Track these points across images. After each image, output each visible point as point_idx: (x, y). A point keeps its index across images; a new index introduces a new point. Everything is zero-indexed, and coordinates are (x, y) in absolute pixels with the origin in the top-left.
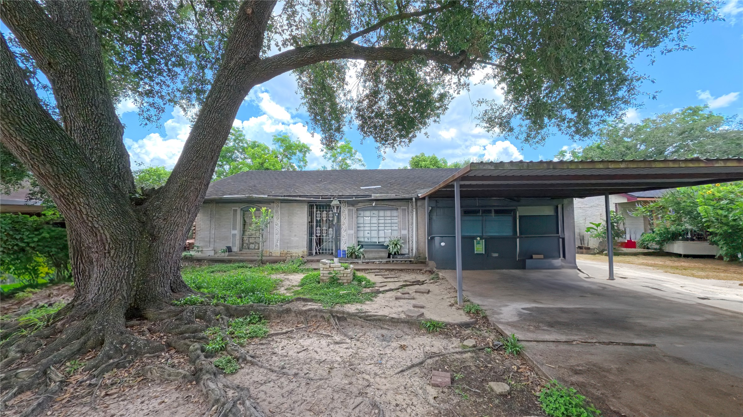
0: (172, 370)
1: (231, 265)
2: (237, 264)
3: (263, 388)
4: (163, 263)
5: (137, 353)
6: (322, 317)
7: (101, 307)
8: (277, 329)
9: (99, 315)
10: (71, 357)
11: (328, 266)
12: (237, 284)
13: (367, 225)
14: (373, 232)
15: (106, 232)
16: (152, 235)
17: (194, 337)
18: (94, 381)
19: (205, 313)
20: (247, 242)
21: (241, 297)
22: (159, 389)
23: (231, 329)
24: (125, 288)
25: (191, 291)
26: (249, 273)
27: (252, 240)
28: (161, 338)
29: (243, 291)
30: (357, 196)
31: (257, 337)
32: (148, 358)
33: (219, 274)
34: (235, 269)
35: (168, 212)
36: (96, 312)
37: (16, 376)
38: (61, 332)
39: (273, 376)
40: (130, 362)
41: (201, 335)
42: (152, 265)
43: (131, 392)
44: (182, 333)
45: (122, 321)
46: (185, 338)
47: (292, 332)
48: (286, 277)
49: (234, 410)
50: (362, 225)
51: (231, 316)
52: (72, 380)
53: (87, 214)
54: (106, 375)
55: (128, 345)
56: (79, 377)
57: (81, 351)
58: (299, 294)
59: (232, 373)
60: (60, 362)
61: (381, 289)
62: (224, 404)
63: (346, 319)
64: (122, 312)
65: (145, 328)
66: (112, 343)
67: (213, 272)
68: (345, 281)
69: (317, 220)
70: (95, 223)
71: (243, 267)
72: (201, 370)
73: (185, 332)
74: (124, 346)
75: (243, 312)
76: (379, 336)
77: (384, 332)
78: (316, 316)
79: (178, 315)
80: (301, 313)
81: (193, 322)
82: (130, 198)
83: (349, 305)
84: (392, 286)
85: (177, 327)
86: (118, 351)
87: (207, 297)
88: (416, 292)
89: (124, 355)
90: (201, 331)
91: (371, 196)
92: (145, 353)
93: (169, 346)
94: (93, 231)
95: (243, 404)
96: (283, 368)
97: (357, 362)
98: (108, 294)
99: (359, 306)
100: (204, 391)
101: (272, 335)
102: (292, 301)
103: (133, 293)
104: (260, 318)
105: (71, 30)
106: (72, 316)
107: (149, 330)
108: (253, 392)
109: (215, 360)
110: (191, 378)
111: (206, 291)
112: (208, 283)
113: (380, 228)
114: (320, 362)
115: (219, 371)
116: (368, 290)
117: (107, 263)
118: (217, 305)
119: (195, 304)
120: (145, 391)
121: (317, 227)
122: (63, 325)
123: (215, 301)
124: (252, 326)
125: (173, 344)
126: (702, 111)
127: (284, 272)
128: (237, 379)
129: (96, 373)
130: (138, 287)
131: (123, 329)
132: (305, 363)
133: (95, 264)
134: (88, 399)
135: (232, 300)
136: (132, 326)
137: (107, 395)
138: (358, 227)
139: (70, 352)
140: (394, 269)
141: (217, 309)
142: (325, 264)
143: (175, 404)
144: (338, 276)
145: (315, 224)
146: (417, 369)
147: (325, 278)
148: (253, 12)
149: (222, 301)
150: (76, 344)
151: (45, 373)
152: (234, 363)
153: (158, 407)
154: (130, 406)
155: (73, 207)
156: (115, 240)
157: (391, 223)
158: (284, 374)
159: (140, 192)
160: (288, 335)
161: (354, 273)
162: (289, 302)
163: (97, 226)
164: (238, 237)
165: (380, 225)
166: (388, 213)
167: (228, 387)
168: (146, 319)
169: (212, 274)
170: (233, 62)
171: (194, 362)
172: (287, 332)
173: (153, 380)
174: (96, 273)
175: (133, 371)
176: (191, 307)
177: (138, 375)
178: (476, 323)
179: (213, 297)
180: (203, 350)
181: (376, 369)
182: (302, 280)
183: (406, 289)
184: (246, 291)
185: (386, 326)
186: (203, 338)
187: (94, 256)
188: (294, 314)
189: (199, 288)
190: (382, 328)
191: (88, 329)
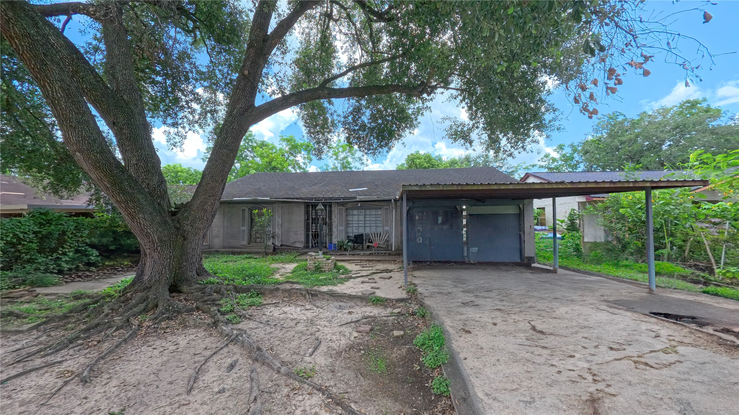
0: (201, 321)
1: (241, 256)
2: (245, 256)
3: (255, 331)
4: (191, 255)
5: (179, 312)
6: (301, 293)
7: (154, 284)
8: (269, 301)
9: (153, 289)
10: (140, 313)
11: (313, 257)
12: (243, 270)
13: (354, 222)
14: (361, 228)
15: (155, 236)
16: (183, 237)
17: (213, 304)
18: (156, 326)
19: (220, 290)
20: (254, 236)
21: (245, 280)
22: (194, 331)
23: (237, 300)
24: (168, 272)
25: (210, 275)
26: (253, 263)
27: (258, 235)
28: (193, 304)
29: (247, 276)
30: (344, 198)
31: (254, 305)
32: (186, 315)
33: (231, 264)
34: (244, 259)
35: (194, 220)
36: (151, 287)
37: (113, 321)
38: (131, 299)
39: (261, 326)
40: (175, 317)
41: (218, 302)
42: (184, 257)
43: (178, 331)
44: (205, 301)
45: (167, 293)
46: (208, 304)
47: (278, 303)
48: (283, 266)
49: (236, 339)
50: (351, 222)
51: (238, 292)
52: (144, 324)
53: (144, 225)
54: (163, 323)
55: (173, 307)
56: (148, 324)
57: (145, 311)
58: (290, 278)
59: (237, 324)
60: (135, 315)
61: (353, 276)
62: (231, 336)
63: (317, 295)
64: (167, 287)
65: (182, 298)
66: (163, 305)
67: (226, 262)
68: (327, 269)
69: (312, 218)
70: (148, 230)
71: (250, 258)
72: (218, 321)
73: (207, 301)
74: (171, 308)
75: (246, 290)
76: (338, 306)
77: (341, 304)
78: (296, 293)
79: (202, 290)
80: (286, 291)
81: (212, 295)
82: (168, 211)
83: (324, 287)
84: (364, 273)
85: (202, 297)
86: (168, 310)
87: (222, 279)
88: (380, 278)
89: (171, 313)
90: (217, 300)
91: (356, 198)
92: (184, 312)
93: (198, 309)
94: (147, 235)
95: (242, 336)
96: (268, 321)
97: (316, 320)
98: (157, 276)
99: (331, 287)
100: (220, 331)
101: (265, 304)
102: (283, 283)
103: (173, 275)
104: (258, 294)
105: (125, 97)
106: (136, 290)
107: (185, 299)
108: (248, 332)
109: (227, 317)
110: (212, 325)
111: (220, 275)
112: (222, 270)
113: (367, 225)
114: (292, 320)
115: (228, 322)
116: (343, 276)
117: (156, 255)
118: (228, 285)
119: (213, 284)
120: (186, 331)
121: (312, 224)
122: (132, 295)
123: (226, 282)
124: (251, 299)
125: (200, 308)
126: (700, 104)
127: (282, 262)
128: (240, 326)
129: (157, 321)
130: (175, 272)
131: (168, 297)
132: (283, 320)
133: (148, 256)
134: (155, 334)
135: (239, 281)
136: (174, 297)
137: (165, 332)
138: (348, 224)
139: (139, 310)
140: (373, 260)
141: (229, 287)
142: (311, 256)
143: (204, 337)
144: (321, 265)
145: (311, 221)
146: (353, 324)
147: (311, 267)
148: (249, 73)
149: (232, 282)
150: (142, 306)
151: (128, 321)
152: (238, 318)
153: (194, 338)
154: (179, 338)
155: (135, 220)
156: (161, 240)
157: (376, 221)
158: (268, 324)
159: (174, 206)
160: (276, 305)
161: (336, 263)
162: (280, 284)
163: (149, 231)
164: (246, 232)
165: (367, 222)
166: (373, 212)
167: (233, 329)
168: (182, 292)
169: (225, 264)
170: (235, 111)
171: (214, 317)
172: (275, 303)
173: (190, 327)
174: (149, 263)
175: (178, 322)
176: (210, 286)
177: (180, 323)
178: (410, 299)
179: (226, 279)
180: (219, 311)
181: (327, 324)
182: (295, 268)
183: (374, 276)
184: (249, 276)
185: (345, 300)
186: (219, 305)
187: (148, 251)
188: (281, 292)
189: (215, 274)
190: (341, 301)
191: (147, 298)
